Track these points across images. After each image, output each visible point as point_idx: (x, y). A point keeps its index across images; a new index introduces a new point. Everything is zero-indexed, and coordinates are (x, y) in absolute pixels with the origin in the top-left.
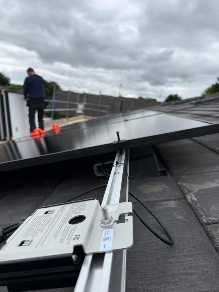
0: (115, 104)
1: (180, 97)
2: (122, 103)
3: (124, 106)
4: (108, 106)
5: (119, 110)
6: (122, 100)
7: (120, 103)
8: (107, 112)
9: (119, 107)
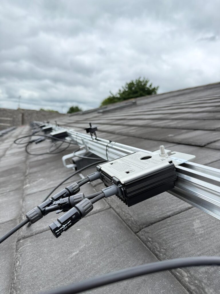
0: (15, 116)
1: (80, 109)
2: (23, 115)
3: (26, 118)
4: (9, 119)
5: (20, 123)
6: (23, 112)
7: (21, 115)
8: (9, 125)
9: (20, 119)
